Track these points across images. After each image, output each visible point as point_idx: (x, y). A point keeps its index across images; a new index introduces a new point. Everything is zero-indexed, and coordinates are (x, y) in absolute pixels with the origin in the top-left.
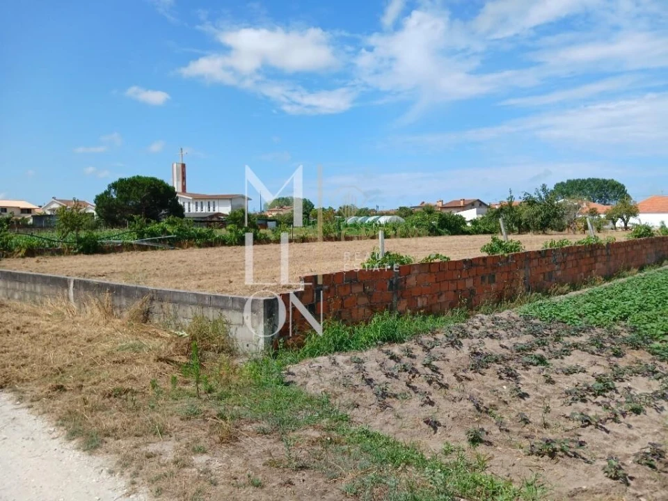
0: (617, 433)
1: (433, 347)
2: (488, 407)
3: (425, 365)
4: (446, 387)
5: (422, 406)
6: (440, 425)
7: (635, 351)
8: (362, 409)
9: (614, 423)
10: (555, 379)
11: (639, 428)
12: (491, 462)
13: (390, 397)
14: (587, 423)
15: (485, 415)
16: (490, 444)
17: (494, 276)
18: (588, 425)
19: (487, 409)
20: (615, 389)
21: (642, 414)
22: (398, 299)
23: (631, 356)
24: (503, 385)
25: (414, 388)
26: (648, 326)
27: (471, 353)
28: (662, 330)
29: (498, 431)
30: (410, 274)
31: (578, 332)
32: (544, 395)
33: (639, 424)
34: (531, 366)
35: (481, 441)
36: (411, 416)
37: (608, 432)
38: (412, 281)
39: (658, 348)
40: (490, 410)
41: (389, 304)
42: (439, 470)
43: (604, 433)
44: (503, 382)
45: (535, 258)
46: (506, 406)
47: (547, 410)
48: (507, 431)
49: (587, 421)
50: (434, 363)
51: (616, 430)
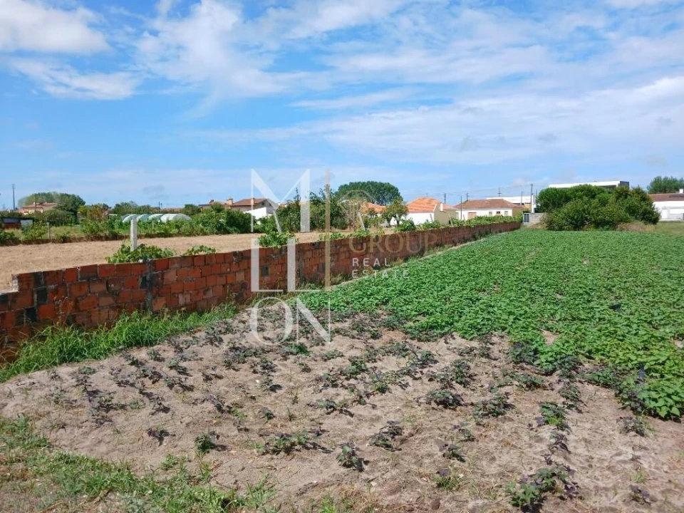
0: (361, 416)
1: (189, 347)
2: (231, 406)
3: (171, 368)
4: (191, 389)
5: (153, 414)
6: (167, 434)
7: (391, 332)
8: (69, 429)
9: (359, 406)
10: (310, 367)
11: (383, 407)
12: (219, 470)
13: (115, 409)
14: (332, 409)
15: (227, 415)
16: (224, 448)
17: (267, 268)
18: (332, 412)
19: (230, 408)
20: (367, 370)
21: (387, 393)
22: (154, 297)
23: (387, 336)
24: (256, 379)
25: (149, 395)
26: (404, 308)
27: (230, 348)
28: (416, 311)
29: (236, 432)
30: (168, 268)
31: (343, 318)
32: (297, 385)
33: (383, 403)
34: (290, 356)
35: (213, 447)
36: (135, 428)
37: (352, 415)
38: (171, 276)
39: (411, 328)
40: (233, 410)
41: (142, 304)
42: (151, 492)
43: (348, 417)
44: (256, 375)
45: (309, 250)
46: (253, 401)
47: (295, 401)
48: (246, 430)
49: (331, 407)
50: (183, 364)
51: (360, 413)
